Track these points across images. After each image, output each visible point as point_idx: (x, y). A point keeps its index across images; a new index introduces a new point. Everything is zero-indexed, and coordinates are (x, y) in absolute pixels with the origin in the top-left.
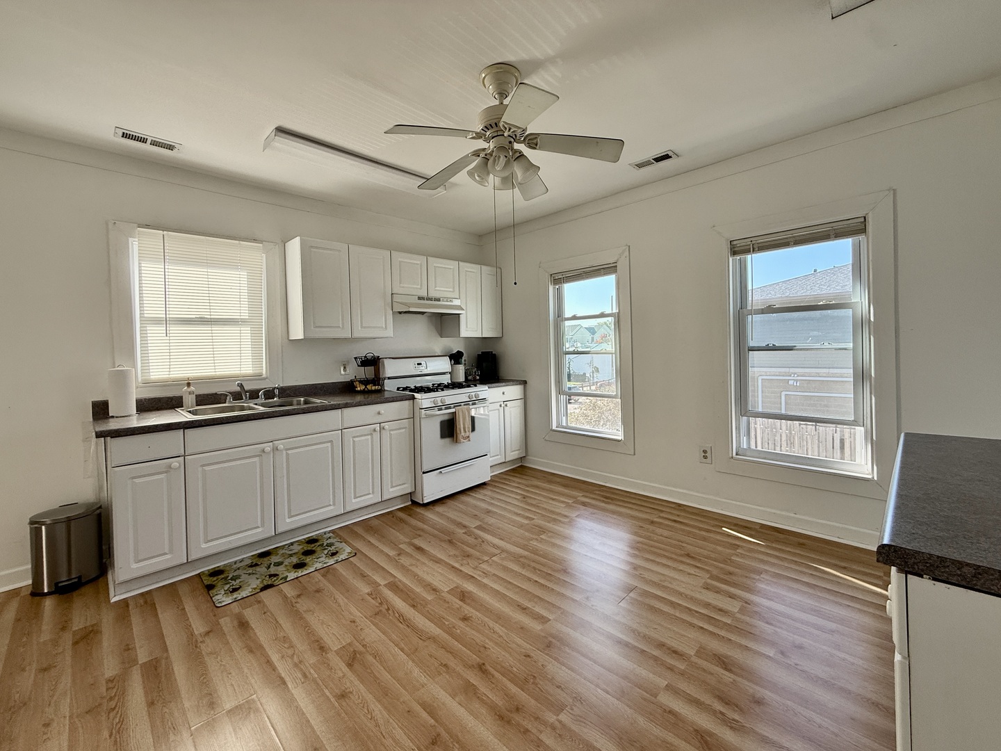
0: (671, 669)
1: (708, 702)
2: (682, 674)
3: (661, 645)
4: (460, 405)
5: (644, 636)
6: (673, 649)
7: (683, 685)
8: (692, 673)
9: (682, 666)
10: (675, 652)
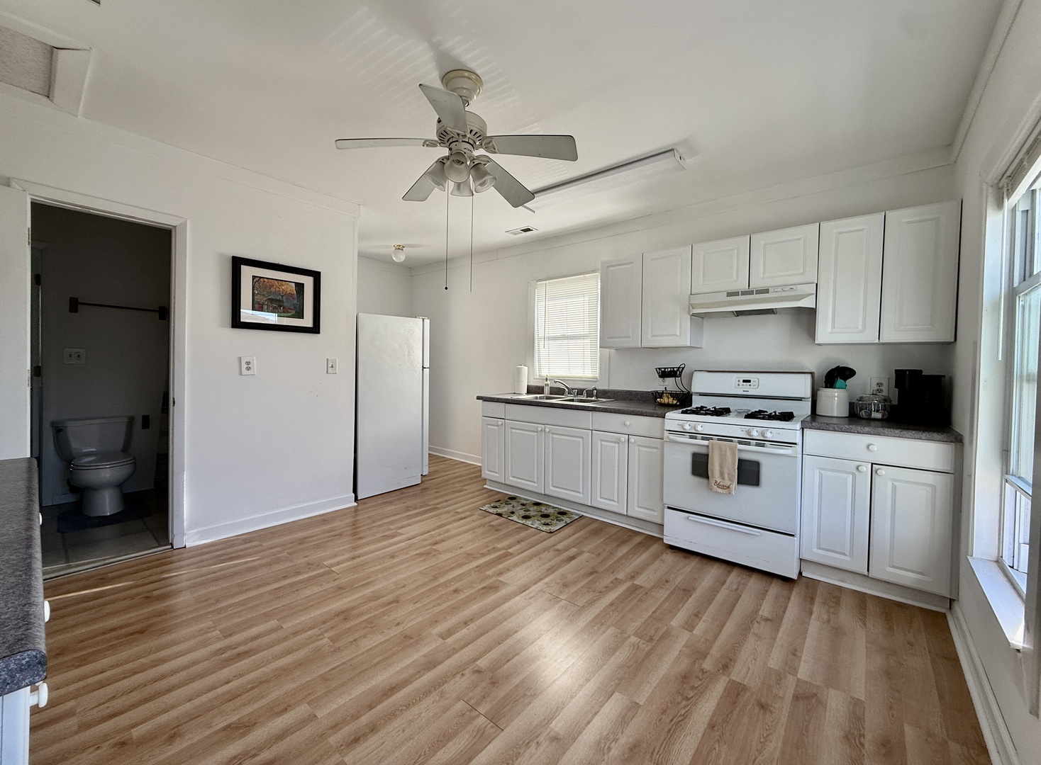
0: (335, 727)
1: (274, 748)
2: (323, 736)
3: (373, 728)
4: (732, 441)
5: (394, 714)
6: (362, 739)
7: (307, 732)
8: (317, 748)
9: (334, 739)
10: (357, 740)
